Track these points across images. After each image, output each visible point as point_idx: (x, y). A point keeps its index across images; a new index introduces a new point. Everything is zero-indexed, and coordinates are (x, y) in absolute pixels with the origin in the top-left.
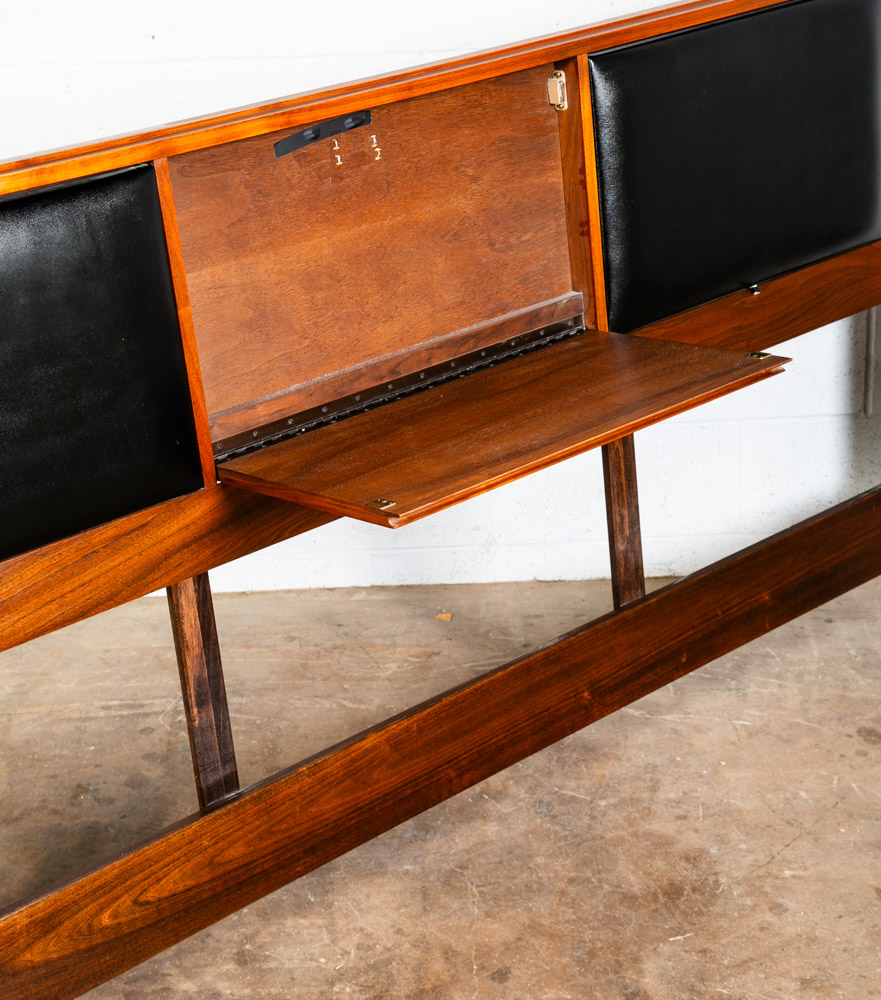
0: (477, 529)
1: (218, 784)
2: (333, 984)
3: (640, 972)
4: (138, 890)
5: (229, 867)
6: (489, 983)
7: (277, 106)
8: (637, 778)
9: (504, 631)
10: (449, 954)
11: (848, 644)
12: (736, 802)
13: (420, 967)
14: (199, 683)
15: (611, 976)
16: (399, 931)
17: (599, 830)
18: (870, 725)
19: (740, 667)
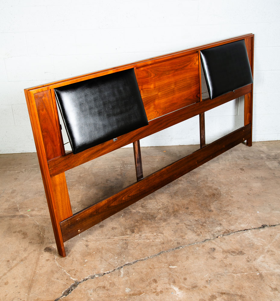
0: (170, 136)
1: (140, 176)
2: (159, 210)
3: (211, 207)
4: (128, 194)
5: (142, 191)
6: (185, 209)
7: (152, 59)
8: (204, 177)
9: (176, 154)
10: (178, 205)
11: (235, 155)
12: (222, 181)
13: (173, 207)
14: (138, 159)
15: (206, 208)
16: (168, 202)
17: (199, 185)
18: (242, 168)
19: (218, 159)
